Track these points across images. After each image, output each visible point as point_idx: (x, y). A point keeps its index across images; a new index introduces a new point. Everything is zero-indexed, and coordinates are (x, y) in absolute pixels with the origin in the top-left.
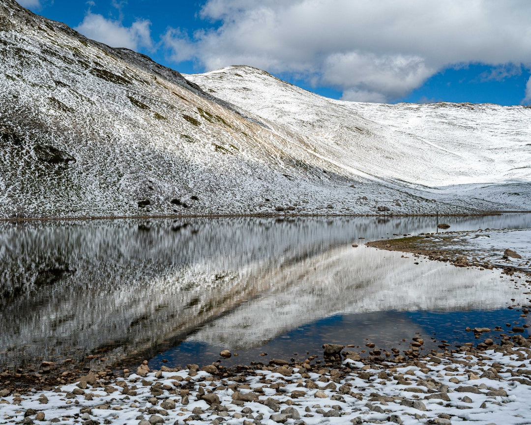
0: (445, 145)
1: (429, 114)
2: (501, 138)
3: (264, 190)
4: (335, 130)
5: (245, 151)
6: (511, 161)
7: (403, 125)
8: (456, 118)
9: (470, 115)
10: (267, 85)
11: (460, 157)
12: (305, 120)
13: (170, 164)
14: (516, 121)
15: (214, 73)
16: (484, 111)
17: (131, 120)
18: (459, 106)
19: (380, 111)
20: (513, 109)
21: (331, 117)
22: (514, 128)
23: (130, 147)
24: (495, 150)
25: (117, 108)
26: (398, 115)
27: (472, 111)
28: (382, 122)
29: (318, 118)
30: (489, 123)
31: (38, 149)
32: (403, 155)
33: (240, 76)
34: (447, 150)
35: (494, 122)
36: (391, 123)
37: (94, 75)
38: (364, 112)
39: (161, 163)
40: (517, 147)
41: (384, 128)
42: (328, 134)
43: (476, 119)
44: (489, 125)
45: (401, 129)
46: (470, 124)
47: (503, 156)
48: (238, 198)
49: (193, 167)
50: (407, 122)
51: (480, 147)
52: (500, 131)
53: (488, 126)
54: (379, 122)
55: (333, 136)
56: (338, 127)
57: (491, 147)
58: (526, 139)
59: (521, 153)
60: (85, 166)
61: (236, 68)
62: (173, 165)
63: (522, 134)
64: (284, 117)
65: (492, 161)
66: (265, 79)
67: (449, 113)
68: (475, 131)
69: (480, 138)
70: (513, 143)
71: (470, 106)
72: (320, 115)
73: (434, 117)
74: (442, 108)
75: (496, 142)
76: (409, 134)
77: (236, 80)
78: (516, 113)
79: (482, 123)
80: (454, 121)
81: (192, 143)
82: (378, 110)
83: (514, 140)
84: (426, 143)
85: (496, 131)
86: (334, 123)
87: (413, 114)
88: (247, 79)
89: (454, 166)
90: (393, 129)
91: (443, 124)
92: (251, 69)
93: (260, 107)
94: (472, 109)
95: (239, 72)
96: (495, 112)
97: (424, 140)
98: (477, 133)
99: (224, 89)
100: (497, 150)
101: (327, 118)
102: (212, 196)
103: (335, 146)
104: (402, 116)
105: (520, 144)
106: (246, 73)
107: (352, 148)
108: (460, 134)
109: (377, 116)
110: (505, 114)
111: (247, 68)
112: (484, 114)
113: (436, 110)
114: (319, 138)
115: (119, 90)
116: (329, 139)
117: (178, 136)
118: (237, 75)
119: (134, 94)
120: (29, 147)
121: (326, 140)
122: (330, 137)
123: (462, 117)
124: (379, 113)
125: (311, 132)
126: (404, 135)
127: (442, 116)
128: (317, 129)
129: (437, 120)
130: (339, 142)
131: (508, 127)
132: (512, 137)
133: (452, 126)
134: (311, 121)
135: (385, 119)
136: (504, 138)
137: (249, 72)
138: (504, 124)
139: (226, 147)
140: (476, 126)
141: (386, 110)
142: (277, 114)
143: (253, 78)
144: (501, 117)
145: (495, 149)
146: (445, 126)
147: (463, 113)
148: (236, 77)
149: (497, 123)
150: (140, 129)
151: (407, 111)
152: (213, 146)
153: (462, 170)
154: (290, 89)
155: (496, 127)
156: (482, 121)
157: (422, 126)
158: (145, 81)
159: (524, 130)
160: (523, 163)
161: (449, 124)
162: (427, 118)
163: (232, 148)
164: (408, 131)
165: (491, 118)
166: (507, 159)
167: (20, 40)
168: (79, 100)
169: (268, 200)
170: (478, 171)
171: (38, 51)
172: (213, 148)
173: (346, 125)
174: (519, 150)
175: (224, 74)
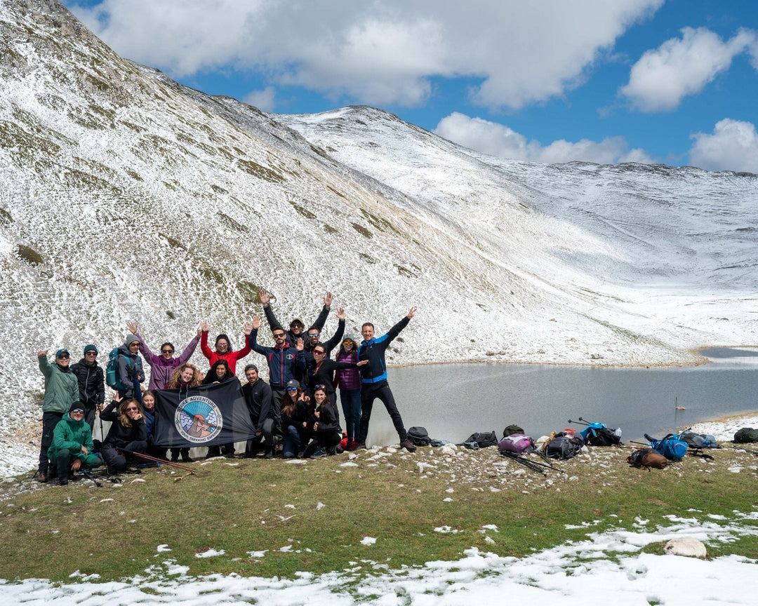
0: (634, 229)
1: (612, 181)
2: (705, 219)
3: (465, 328)
4: (495, 207)
5: (428, 271)
6: (717, 255)
7: (579, 196)
8: (647, 188)
9: (664, 184)
10: (400, 138)
11: (653, 248)
12: (456, 194)
13: (361, 295)
14: (724, 194)
15: (330, 120)
16: (682, 178)
17: (304, 237)
18: (650, 170)
19: (548, 175)
20: (721, 176)
21: (488, 187)
22: (721, 204)
23: (317, 275)
24: (697, 237)
25: (285, 220)
26: (571, 182)
27: (668, 177)
28: (551, 193)
29: (472, 191)
30: (690, 196)
31: (239, 286)
32: (580, 243)
33: (362, 123)
34: (636, 237)
35: (696, 194)
36: (563, 193)
37: (243, 170)
38: (527, 176)
39: (353, 295)
40: (725, 233)
41: (554, 202)
42: (486, 214)
43: (673, 189)
44: (690, 200)
45: (577, 204)
46: (665, 197)
47: (706, 246)
48: (442, 338)
49: (384, 298)
50: (584, 193)
51: (678, 232)
52: (703, 209)
53: (688, 200)
54: (548, 192)
55: (493, 218)
56: (497, 204)
57: (692, 232)
58: (737, 221)
59: (729, 243)
60: (287, 305)
61: (357, 111)
62: (365, 297)
63: (732, 213)
64: (428, 190)
65: (693, 253)
66: (395, 129)
67: (638, 179)
68: (671, 208)
69: (678, 218)
70: (719, 227)
71: (665, 170)
72: (473, 185)
73: (619, 187)
74: (628, 172)
75: (699, 225)
76: (588, 212)
77: (359, 129)
78: (724, 183)
79: (681, 196)
80: (644, 192)
81: (373, 265)
82: (545, 174)
83: (721, 222)
84: (609, 226)
85: (698, 208)
86: (492, 198)
87: (592, 181)
88: (372, 128)
89: (645, 261)
90: (567, 204)
91: (630, 197)
92: (375, 111)
93: (396, 174)
94: (668, 175)
95: (362, 118)
96: (698, 180)
97: (607, 221)
98: (674, 211)
99: (346, 145)
100: (699, 237)
101: (483, 189)
102: (415, 336)
103: (497, 233)
104: (576, 184)
105: (728, 227)
106: (371, 119)
107: (517, 235)
108: (652, 212)
109: (544, 183)
110: (710, 183)
111: (370, 110)
112: (683, 182)
113: (622, 175)
114: (475, 220)
115: (277, 192)
116: (488, 223)
117: (357, 256)
118: (359, 122)
119: (294, 196)
120: (230, 284)
121: (484, 223)
122: (490, 219)
123: (654, 186)
124: (547, 178)
125: (465, 212)
126: (581, 212)
127: (628, 185)
128: (472, 207)
129: (622, 191)
130: (501, 227)
131: (712, 203)
132: (718, 218)
133: (642, 200)
134: (464, 195)
135: (554, 187)
136: (709, 218)
137: (374, 116)
138: (708, 197)
139: (408, 266)
140: (673, 200)
141: (556, 174)
142: (419, 185)
143: (380, 127)
144: (704, 188)
145: (697, 235)
146: (633, 199)
147: (656, 181)
148: (358, 125)
149: (700, 197)
150: (318, 249)
151: (584, 176)
152: (395, 268)
153: (656, 267)
154: (430, 144)
155: (698, 201)
156: (680, 194)
157: (604, 199)
158: (294, 172)
159: (734, 207)
160: (732, 258)
161: (638, 196)
162: (609, 187)
163: (414, 268)
164: (586, 208)
165: (691, 188)
166: (712, 250)
167: (147, 121)
168: (245, 212)
169: (473, 341)
170: (676, 269)
171: (173, 138)
172: (396, 269)
173: (507, 199)
174: (728, 237)
175: (342, 121)
